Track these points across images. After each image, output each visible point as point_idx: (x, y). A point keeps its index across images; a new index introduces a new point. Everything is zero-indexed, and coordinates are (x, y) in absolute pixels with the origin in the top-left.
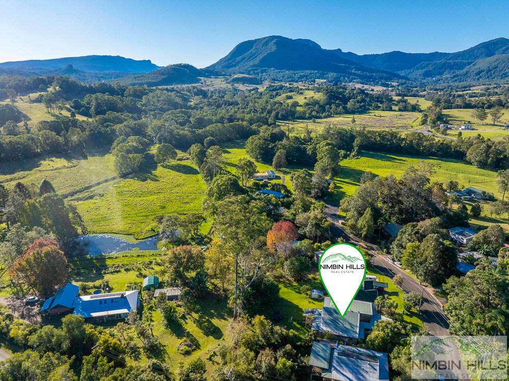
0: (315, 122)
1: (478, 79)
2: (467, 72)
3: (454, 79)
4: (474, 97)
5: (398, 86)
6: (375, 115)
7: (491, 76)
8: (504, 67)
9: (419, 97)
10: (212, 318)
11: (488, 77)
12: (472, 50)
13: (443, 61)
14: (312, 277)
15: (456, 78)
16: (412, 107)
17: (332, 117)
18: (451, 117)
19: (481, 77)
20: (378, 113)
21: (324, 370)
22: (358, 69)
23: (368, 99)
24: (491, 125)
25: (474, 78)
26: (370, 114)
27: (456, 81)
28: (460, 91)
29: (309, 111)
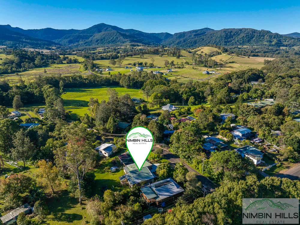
0: (18, 75)
1: (98, 44)
2: (92, 40)
3: (86, 44)
4: (100, 53)
5: (57, 48)
6: (55, 67)
7: (103, 42)
8: (108, 38)
9: (72, 55)
10: (64, 211)
11: (102, 43)
12: (90, 29)
13: (77, 34)
14: (103, 163)
15: (87, 44)
16: (74, 61)
17: (28, 70)
18: (98, 65)
19: (99, 43)
20: (55, 65)
21: (155, 198)
22: (26, 39)
23: (45, 58)
24: (119, 67)
25: (96, 43)
26: (51, 67)
27: (87, 45)
28: (92, 51)
29: (10, 68)
